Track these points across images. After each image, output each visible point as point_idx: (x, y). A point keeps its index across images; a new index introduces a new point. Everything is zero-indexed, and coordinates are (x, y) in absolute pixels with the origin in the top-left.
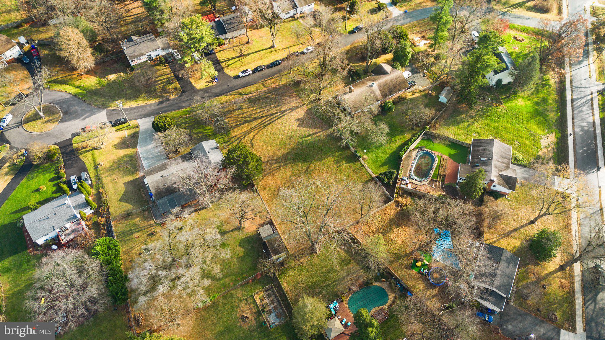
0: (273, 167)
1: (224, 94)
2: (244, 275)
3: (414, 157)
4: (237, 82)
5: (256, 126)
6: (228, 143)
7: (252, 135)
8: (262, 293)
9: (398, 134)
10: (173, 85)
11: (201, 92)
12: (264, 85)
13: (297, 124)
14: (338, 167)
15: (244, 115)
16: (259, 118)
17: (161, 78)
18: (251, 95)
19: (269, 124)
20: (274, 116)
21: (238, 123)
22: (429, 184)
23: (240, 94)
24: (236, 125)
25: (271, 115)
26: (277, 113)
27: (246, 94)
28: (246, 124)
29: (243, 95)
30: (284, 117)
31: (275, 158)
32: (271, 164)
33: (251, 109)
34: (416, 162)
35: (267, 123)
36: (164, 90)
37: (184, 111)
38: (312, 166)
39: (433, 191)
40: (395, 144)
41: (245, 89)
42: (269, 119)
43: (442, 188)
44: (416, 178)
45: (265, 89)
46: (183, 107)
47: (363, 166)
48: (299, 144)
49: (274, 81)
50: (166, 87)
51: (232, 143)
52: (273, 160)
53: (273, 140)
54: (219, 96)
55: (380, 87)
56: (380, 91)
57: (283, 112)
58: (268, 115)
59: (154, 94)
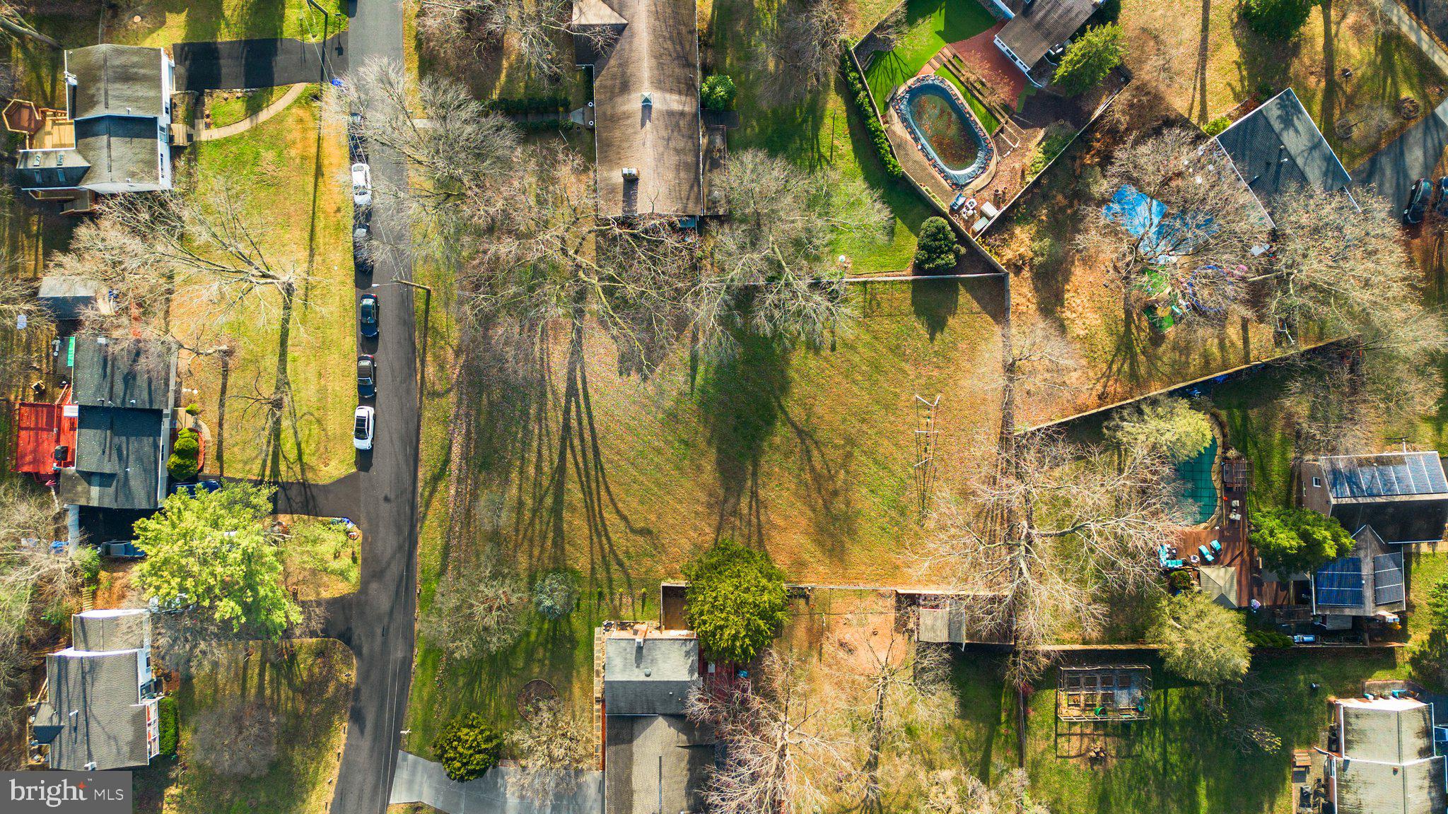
0: (745, 511)
1: (413, 527)
2: (1003, 718)
3: (908, 137)
4: (384, 467)
5: (586, 490)
6: (606, 591)
7: (609, 515)
8: (1063, 697)
9: (817, 127)
10: (301, 657)
11: (374, 586)
12: (435, 394)
13: (635, 377)
14: (833, 349)
15: (529, 502)
16: (561, 469)
17: (253, 682)
18: (456, 450)
19: (597, 453)
20: (574, 423)
21: (551, 535)
22: (1001, 152)
23: (436, 479)
24: (555, 544)
25: (567, 427)
26: (567, 411)
27: (447, 461)
28: (566, 515)
29: (443, 470)
30: (594, 398)
31: (721, 492)
32: (735, 512)
33: (514, 475)
34: (923, 141)
35: (590, 455)
36: (312, 689)
37: (423, 663)
38: (796, 412)
39: (1024, 155)
40: (842, 157)
41: (423, 455)
42: (576, 442)
43: (1024, 126)
44: (969, 170)
45: (452, 397)
46: (407, 662)
47: (865, 283)
48: (704, 404)
49: (436, 357)
50: (298, 682)
51: (610, 580)
52: (726, 501)
53: (659, 468)
54: (413, 543)
55: (659, 85)
56: (671, 91)
57: (571, 391)
58: (563, 440)
59: (308, 724)
